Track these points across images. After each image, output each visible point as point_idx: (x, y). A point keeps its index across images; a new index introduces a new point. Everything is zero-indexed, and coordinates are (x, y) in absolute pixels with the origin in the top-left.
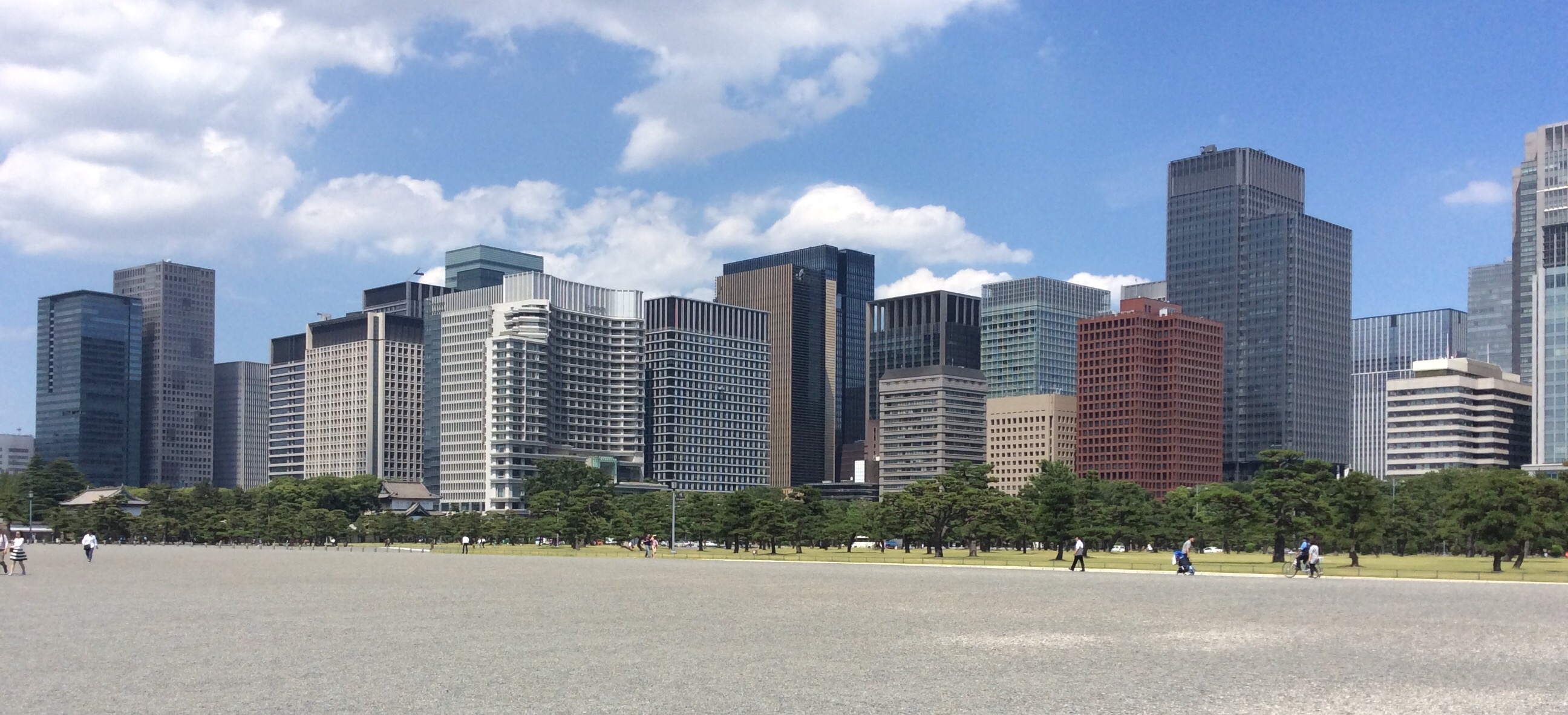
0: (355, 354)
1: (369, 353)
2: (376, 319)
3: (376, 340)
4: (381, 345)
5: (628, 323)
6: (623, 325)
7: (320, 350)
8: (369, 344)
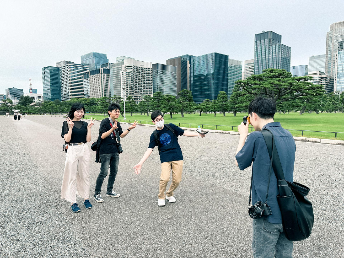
0: (98, 76)
1: (100, 76)
2: (101, 70)
3: (101, 73)
4: (103, 74)
5: (149, 69)
6: (148, 69)
7: (91, 76)
8: (100, 74)
